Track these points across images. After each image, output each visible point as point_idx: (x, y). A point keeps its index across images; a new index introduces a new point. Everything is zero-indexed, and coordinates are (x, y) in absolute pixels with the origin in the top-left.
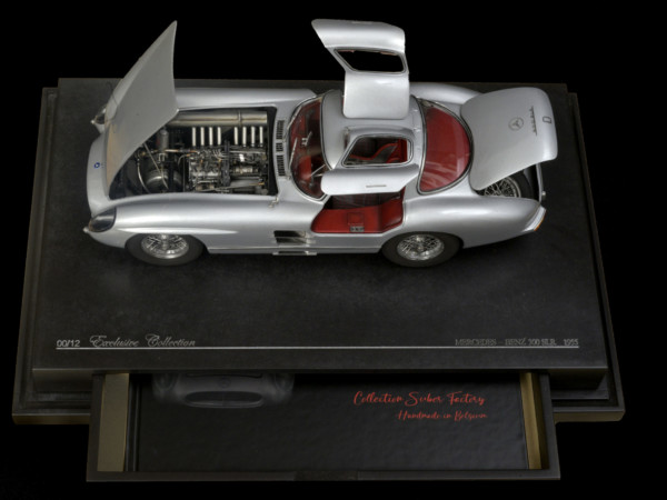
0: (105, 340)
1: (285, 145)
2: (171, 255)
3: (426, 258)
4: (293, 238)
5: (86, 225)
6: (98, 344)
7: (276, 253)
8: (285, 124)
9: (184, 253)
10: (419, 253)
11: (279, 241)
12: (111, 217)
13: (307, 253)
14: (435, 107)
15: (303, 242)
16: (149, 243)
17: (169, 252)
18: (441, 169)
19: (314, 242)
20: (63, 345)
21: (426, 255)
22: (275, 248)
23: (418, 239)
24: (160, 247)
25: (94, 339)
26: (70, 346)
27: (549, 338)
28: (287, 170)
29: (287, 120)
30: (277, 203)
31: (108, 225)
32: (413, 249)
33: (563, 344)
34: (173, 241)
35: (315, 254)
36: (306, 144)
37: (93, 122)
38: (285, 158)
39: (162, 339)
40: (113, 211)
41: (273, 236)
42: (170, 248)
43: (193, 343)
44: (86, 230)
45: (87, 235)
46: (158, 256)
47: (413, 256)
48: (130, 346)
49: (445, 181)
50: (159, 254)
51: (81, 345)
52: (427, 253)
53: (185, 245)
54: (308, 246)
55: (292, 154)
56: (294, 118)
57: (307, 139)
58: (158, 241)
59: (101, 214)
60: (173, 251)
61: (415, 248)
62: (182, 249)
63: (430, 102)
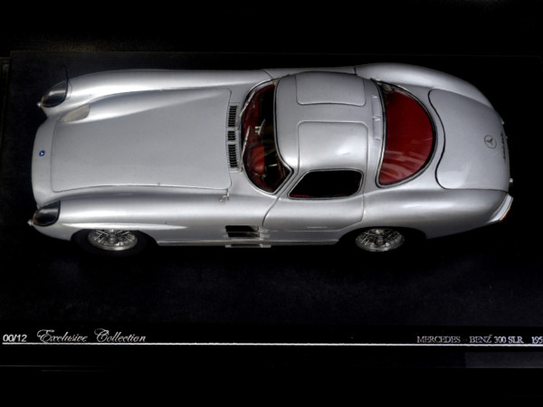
0: (52, 334)
1: (238, 133)
2: (119, 247)
3: (386, 249)
4: (249, 233)
5: (30, 217)
6: (46, 339)
7: (228, 246)
8: (238, 111)
9: (132, 245)
10: (377, 245)
11: (231, 235)
12: (55, 211)
13: (262, 246)
14: (398, 91)
15: (257, 236)
16: (96, 235)
17: (118, 244)
18: (402, 158)
19: (268, 236)
20: (9, 339)
21: (386, 247)
22: (227, 241)
23: (377, 231)
24: (107, 239)
25: (41, 334)
26: (17, 340)
27: (516, 336)
28: (240, 160)
29: (240, 106)
30: (228, 198)
31: (52, 219)
32: (371, 241)
33: (531, 343)
34: (120, 235)
35: (269, 246)
36: (259, 132)
37: (39, 105)
38: (238, 148)
39: (112, 334)
40: (56, 204)
41: (224, 230)
42: (117, 241)
43: (143, 338)
44: (30, 223)
45: (32, 227)
46: (107, 248)
47: (372, 247)
48: (79, 340)
49: (408, 173)
50: (106, 246)
51: (28, 340)
52: (387, 244)
53: (133, 237)
54: (261, 239)
55: (245, 144)
56: (247, 104)
57: (260, 127)
58: (105, 234)
59: (46, 207)
60: (122, 244)
61: (374, 240)
62: (131, 241)
63: (391, 85)
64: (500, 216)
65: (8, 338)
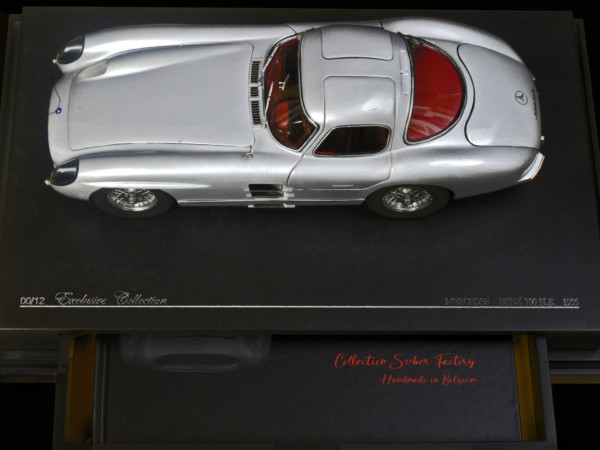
0: (71, 297)
1: (261, 89)
2: (138, 208)
3: (413, 209)
4: (272, 191)
5: (47, 177)
6: (64, 302)
7: (250, 206)
8: (261, 66)
9: (152, 206)
10: (405, 205)
11: (254, 195)
12: (73, 169)
13: (286, 206)
14: (426, 45)
15: (282, 195)
16: (115, 194)
17: (137, 205)
18: (430, 114)
19: (292, 195)
20: (27, 303)
21: (414, 207)
22: (250, 200)
23: (405, 191)
24: (126, 199)
25: (59, 296)
26: (34, 303)
27: (547, 297)
28: (263, 118)
29: (263, 61)
30: (252, 156)
31: (70, 178)
32: (398, 201)
33: (562, 304)
34: (140, 195)
35: (293, 206)
36: (283, 88)
37: (54, 61)
38: (261, 104)
39: (132, 296)
40: (75, 163)
41: (248, 189)
42: (137, 201)
43: (164, 300)
44: (47, 182)
45: (49, 187)
46: (126, 209)
47: (399, 207)
48: (100, 304)
49: (437, 129)
50: (125, 207)
51: (46, 303)
52: (415, 204)
53: (153, 197)
54: (285, 198)
55: (268, 100)
56: (270, 60)
57: (284, 83)
58: (124, 194)
59: (63, 166)
60: (141, 204)
61: (401, 199)
62: (151, 201)
63: (419, 39)
64: (531, 174)
65: (26, 301)
